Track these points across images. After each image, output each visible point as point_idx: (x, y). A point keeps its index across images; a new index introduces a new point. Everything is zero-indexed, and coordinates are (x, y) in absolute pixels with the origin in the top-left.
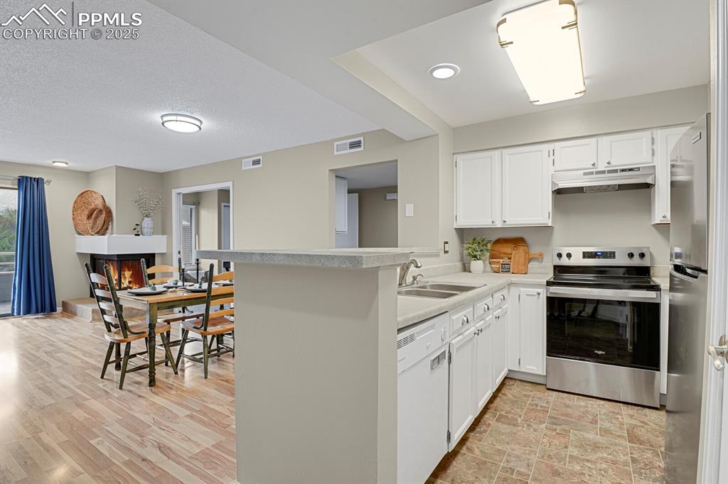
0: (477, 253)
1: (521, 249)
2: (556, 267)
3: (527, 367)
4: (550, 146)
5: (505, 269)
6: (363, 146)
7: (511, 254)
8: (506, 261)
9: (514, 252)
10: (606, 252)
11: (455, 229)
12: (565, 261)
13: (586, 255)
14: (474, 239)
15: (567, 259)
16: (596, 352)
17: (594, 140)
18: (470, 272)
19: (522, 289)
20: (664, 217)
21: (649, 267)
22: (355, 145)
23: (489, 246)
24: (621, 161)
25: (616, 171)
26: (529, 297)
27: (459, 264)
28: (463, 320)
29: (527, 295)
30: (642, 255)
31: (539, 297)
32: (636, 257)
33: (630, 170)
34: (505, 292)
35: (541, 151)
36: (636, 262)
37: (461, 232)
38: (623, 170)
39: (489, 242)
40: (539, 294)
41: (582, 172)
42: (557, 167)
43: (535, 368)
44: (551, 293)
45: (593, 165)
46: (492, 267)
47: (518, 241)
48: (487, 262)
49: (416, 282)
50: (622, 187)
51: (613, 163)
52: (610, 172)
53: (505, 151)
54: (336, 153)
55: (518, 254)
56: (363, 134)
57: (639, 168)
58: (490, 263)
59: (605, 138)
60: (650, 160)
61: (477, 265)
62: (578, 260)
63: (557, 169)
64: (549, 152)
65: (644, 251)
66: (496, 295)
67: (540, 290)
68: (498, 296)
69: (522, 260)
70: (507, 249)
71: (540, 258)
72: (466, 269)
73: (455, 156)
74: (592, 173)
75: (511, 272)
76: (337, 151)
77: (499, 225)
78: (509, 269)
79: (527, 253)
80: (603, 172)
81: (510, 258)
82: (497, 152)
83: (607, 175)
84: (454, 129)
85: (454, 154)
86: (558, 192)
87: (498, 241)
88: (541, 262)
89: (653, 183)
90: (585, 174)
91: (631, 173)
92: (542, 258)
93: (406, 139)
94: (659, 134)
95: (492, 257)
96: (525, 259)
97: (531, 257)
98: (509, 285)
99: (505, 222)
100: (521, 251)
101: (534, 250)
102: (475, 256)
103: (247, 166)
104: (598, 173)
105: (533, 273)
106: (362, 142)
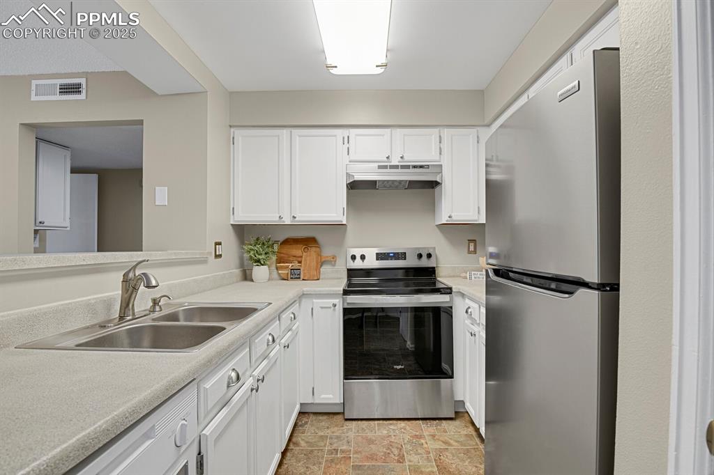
0: (260, 257)
1: (313, 251)
2: (349, 271)
3: (323, 396)
4: (345, 132)
5: (295, 275)
6: (84, 91)
7: (301, 257)
8: (296, 265)
9: (304, 254)
10: (398, 253)
11: (232, 225)
12: (358, 264)
13: (380, 256)
14: (258, 239)
15: (361, 261)
16: (395, 367)
17: (388, 131)
18: (252, 280)
19: (314, 300)
20: (449, 217)
21: (434, 268)
22: (74, 89)
23: (276, 247)
24: (413, 157)
25: (408, 167)
26: (324, 309)
27: (237, 272)
28: (230, 378)
29: (322, 308)
30: (429, 256)
31: (334, 310)
32: (425, 257)
33: (421, 167)
34: (294, 308)
35: (335, 136)
36: (424, 263)
37: (242, 231)
38: (415, 167)
39: (276, 242)
40: (335, 305)
41: (377, 165)
42: (353, 157)
43: (331, 396)
44: (348, 303)
45: (388, 158)
46: (279, 274)
47: (309, 242)
48: (273, 268)
50: (413, 184)
51: (406, 158)
52: (403, 167)
53: (296, 132)
54: (34, 98)
55: (309, 257)
56: (86, 75)
57: (428, 166)
58: (277, 268)
59: (399, 130)
60: (438, 158)
61: (260, 272)
62: (371, 262)
63: (352, 158)
64: (344, 138)
65: (431, 251)
66: (284, 316)
67: (336, 301)
68: (287, 316)
69: (314, 264)
70: (297, 251)
71: (332, 261)
72: (247, 276)
73: (232, 130)
74: (385, 167)
75: (302, 277)
76: (36, 95)
77: (287, 221)
78: (299, 274)
79: (319, 255)
80: (396, 167)
81: (300, 262)
82: (285, 132)
83: (400, 170)
84: (231, 93)
85: (230, 126)
86: (353, 186)
87: (287, 242)
88: (334, 265)
89: (440, 182)
90: (380, 167)
91: (421, 170)
92: (335, 261)
93: (158, 93)
94: (446, 133)
95: (279, 261)
96: (317, 263)
97: (323, 260)
98: (300, 297)
99: (294, 217)
100: (312, 252)
101: (327, 252)
102: (258, 261)
104: (392, 167)
105: (324, 279)
106: (84, 86)
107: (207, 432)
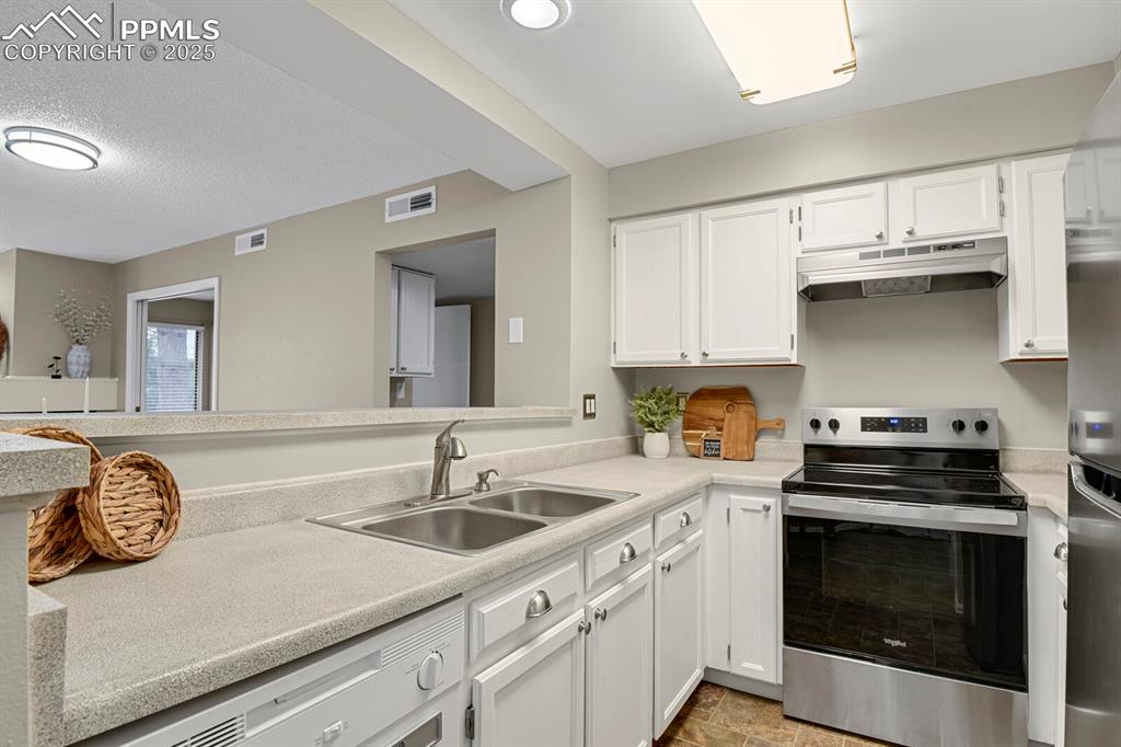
0: (654, 419)
1: (743, 411)
2: (808, 448)
3: (745, 665)
4: (792, 202)
5: (711, 451)
6: (434, 203)
7: (723, 420)
8: (712, 433)
9: (728, 415)
10: (909, 419)
11: (613, 368)
12: (826, 436)
13: (868, 424)
14: (654, 390)
15: (831, 432)
16: (887, 641)
17: (879, 186)
18: (644, 455)
19: (732, 496)
20: (1027, 346)
21: (997, 451)
22: (421, 202)
23: (682, 405)
24: (936, 227)
25: (925, 249)
26: (747, 513)
27: (621, 440)
28: (532, 603)
29: (745, 510)
30: (982, 426)
31: (767, 516)
32: (970, 430)
33: (955, 246)
34: (694, 507)
35: (776, 210)
36: (969, 440)
37: (630, 378)
38: (940, 248)
39: (684, 395)
40: (767, 509)
41: (856, 253)
42: (808, 243)
43: (760, 668)
44: (791, 508)
45: (880, 237)
46: (687, 447)
47: (736, 395)
48: (678, 436)
49: (484, 487)
50: (939, 283)
51: (919, 233)
52: (913, 251)
53: (707, 213)
54: (388, 219)
55: (736, 421)
56: (435, 181)
57: (973, 242)
58: (685, 438)
59: (903, 182)
60: (996, 225)
61: (655, 442)
62: (851, 434)
63: (807, 247)
64: (791, 212)
65: (985, 417)
66: (663, 518)
67: (770, 501)
68: (669, 521)
69: (744, 432)
70: (716, 410)
71: (778, 429)
72: (636, 448)
73: (613, 225)
74: (876, 255)
75: (722, 456)
76: (390, 215)
77: (695, 360)
78: (719, 449)
79: (754, 418)
80: (900, 252)
81: (720, 429)
82: (690, 217)
83: (906, 258)
84: (611, 169)
85: (611, 220)
86: (813, 295)
87: (700, 395)
88: (781, 437)
89: (1004, 273)
90: (863, 256)
91: (956, 253)
92: (783, 429)
93: (513, 190)
94: (1014, 171)
95: (688, 425)
96: (749, 432)
97: (760, 427)
98: (707, 487)
99: (705, 355)
100: (742, 415)
101: (768, 413)
102: (651, 425)
103: (242, 247)
104: (889, 253)
105: (763, 460)
106: (434, 196)
107: (482, 678)
